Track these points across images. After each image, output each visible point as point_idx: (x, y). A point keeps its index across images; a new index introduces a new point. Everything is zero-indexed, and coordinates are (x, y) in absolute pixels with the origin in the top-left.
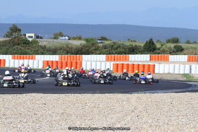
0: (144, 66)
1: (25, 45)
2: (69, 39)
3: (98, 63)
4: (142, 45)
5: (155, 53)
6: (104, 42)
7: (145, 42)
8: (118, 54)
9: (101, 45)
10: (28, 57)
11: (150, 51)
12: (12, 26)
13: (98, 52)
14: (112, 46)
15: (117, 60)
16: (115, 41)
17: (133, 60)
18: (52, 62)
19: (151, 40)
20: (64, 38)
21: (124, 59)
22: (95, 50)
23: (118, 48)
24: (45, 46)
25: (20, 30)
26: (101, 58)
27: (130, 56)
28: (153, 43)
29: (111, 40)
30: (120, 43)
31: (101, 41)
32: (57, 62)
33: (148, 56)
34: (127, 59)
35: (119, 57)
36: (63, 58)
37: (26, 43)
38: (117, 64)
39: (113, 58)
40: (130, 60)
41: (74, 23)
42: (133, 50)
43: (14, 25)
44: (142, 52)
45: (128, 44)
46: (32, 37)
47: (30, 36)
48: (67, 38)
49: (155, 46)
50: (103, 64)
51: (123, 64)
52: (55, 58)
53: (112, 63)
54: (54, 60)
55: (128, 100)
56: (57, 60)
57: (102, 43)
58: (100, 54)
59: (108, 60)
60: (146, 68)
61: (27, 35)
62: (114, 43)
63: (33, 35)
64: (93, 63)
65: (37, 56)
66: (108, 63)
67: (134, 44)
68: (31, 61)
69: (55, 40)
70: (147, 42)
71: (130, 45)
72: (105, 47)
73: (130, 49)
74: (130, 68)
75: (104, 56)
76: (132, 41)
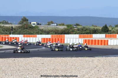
0: (102, 41)
1: (31, 29)
2: (57, 25)
3: (74, 40)
5: (109, 33)
6: (77, 27)
7: (102, 27)
8: (86, 34)
9: (76, 28)
10: (32, 36)
11: (106, 32)
12: (23, 18)
13: (74, 33)
14: (83, 29)
15: (86, 37)
16: (84, 26)
17: (95, 37)
18: (47, 39)
19: (106, 25)
20: (54, 24)
21: (90, 37)
22: (72, 31)
23: (86, 30)
24: (43, 30)
25: (27, 20)
26: (76, 36)
27: (93, 35)
28: (107, 28)
29: (82, 26)
30: (87, 27)
31: (76, 26)
32: (50, 39)
33: (104, 35)
35: (86, 36)
36: (53, 36)
37: (32, 28)
38: (86, 40)
39: (83, 37)
40: (93, 37)
41: (60, 15)
42: (95, 32)
43: (24, 17)
44: (100, 33)
45: (92, 28)
46: (35, 24)
47: (33, 23)
48: (55, 24)
50: (77, 40)
51: (89, 40)
52: (49, 36)
53: (83, 39)
54: (48, 37)
55: (93, 61)
56: (50, 37)
57: (76, 27)
58: (75, 34)
59: (80, 37)
60: (103, 42)
61: (32, 23)
62: (84, 27)
63: (35, 23)
64: (71, 39)
65: (37, 35)
66: (80, 39)
67: (96, 28)
68: (34, 38)
69: (48, 26)
71: (93, 29)
72: (78, 30)
73: (93, 31)
74: (93, 42)
75: (78, 35)
76: (94, 26)
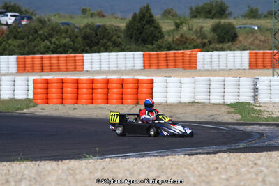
0: (122, 83)
4: (123, 25)
5: (160, 48)
7: (130, 17)
11: (144, 41)
15: (51, 70)
17: (96, 67)
19: (148, 9)
21: (71, 66)
26: (3, 65)
27: (87, 56)
28: (151, 21)
33: (138, 55)
34: (77, 67)
35: (54, 61)
38: (47, 81)
39: (37, 67)
45: (81, 22)
49: (158, 28)
51: (62, 82)
59: (22, 69)
60: (129, 90)
67: (98, 21)
70: (134, 17)
71: (87, 26)
73: (86, 37)
74: (84, 91)
75: (13, 59)
76: (92, 15)
